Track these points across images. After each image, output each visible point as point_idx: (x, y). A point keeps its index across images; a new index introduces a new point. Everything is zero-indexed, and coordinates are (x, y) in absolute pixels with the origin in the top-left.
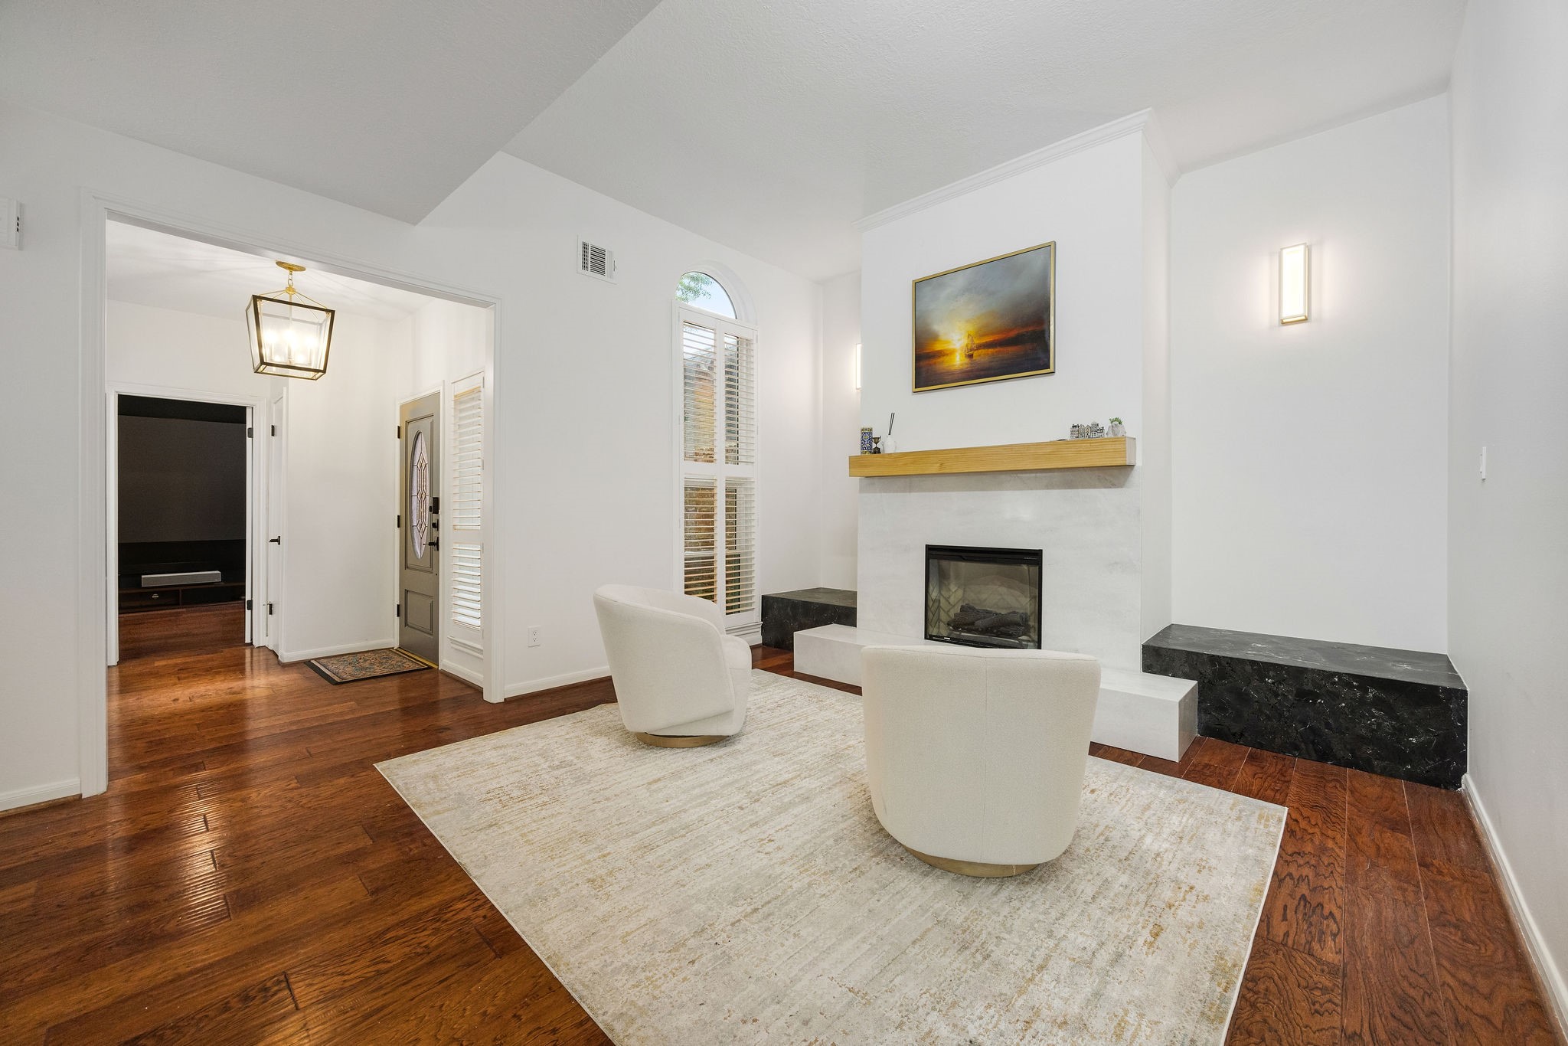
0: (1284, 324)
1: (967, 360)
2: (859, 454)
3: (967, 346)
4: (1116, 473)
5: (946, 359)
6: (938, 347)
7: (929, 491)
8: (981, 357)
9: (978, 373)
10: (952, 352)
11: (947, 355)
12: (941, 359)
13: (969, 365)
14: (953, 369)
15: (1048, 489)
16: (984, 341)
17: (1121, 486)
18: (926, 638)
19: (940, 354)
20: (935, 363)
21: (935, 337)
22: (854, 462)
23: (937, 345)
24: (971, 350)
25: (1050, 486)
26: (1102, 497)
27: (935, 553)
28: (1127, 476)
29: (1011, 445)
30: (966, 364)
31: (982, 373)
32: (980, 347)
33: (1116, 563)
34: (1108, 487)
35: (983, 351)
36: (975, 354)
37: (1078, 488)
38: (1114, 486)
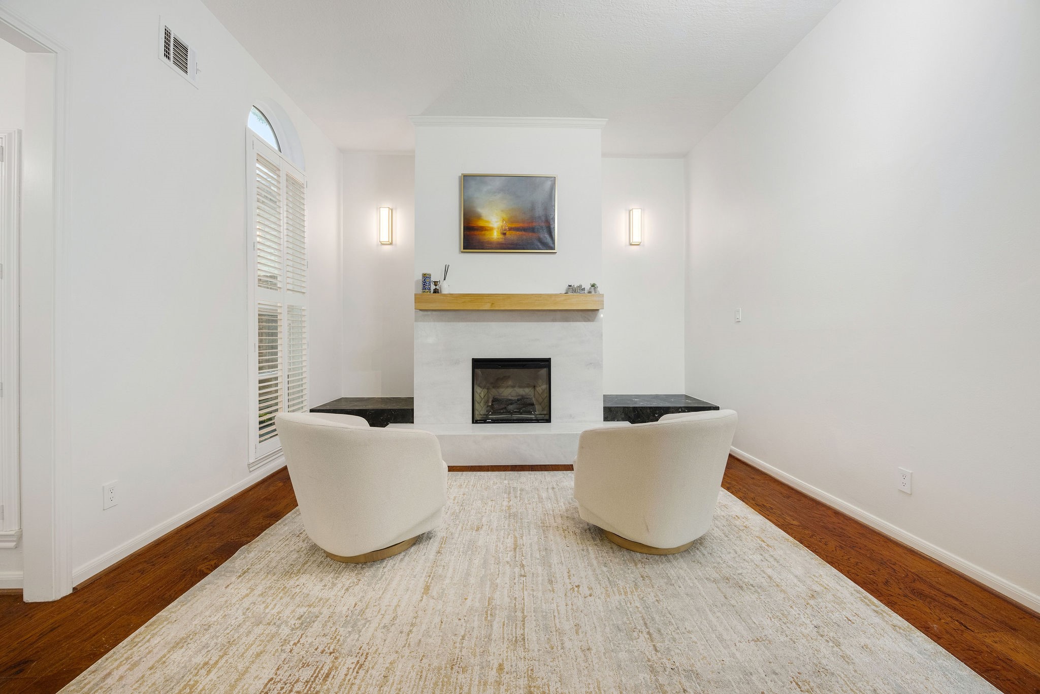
0: (631, 245)
1: (501, 236)
2: (421, 293)
3: (502, 227)
4: (589, 314)
5: (487, 233)
6: (481, 224)
7: (475, 321)
8: (513, 236)
9: (508, 246)
10: (491, 229)
11: (487, 230)
12: (483, 232)
13: (503, 240)
14: (492, 240)
15: (554, 322)
16: (514, 226)
17: (593, 321)
18: (473, 423)
19: (482, 229)
20: (479, 234)
21: (479, 217)
22: (418, 299)
23: (481, 222)
24: (505, 230)
25: (554, 320)
26: (581, 327)
27: (478, 364)
28: (596, 315)
29: (541, 294)
30: (502, 239)
31: (512, 246)
32: (510, 229)
33: (591, 364)
34: (586, 321)
35: (514, 232)
36: (508, 233)
37: (570, 322)
38: (589, 320)
